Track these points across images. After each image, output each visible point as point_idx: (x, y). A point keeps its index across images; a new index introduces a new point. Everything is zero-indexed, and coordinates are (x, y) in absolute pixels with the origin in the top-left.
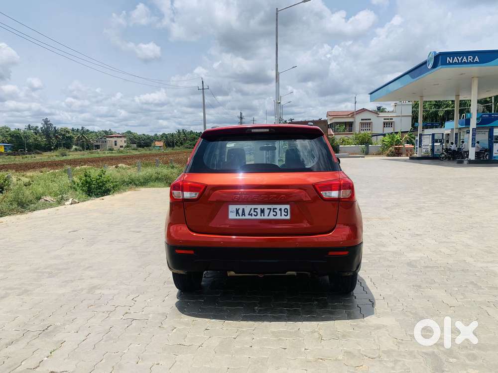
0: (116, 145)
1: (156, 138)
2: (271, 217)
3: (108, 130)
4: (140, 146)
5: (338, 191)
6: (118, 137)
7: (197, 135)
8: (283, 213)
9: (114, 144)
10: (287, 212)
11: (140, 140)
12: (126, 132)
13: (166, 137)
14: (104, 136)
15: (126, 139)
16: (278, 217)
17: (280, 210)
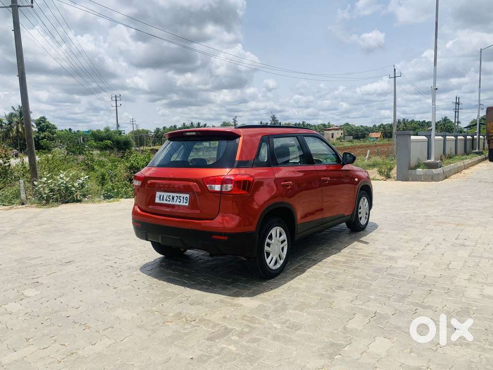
0: (333, 137)
1: (374, 129)
2: (178, 203)
3: (326, 124)
4: (357, 137)
5: (220, 186)
6: (335, 129)
7: (419, 124)
8: (185, 201)
9: (331, 136)
10: (187, 200)
11: (357, 132)
12: (345, 125)
13: (384, 128)
14: (322, 129)
15: (342, 132)
16: (181, 204)
17: (183, 198)
